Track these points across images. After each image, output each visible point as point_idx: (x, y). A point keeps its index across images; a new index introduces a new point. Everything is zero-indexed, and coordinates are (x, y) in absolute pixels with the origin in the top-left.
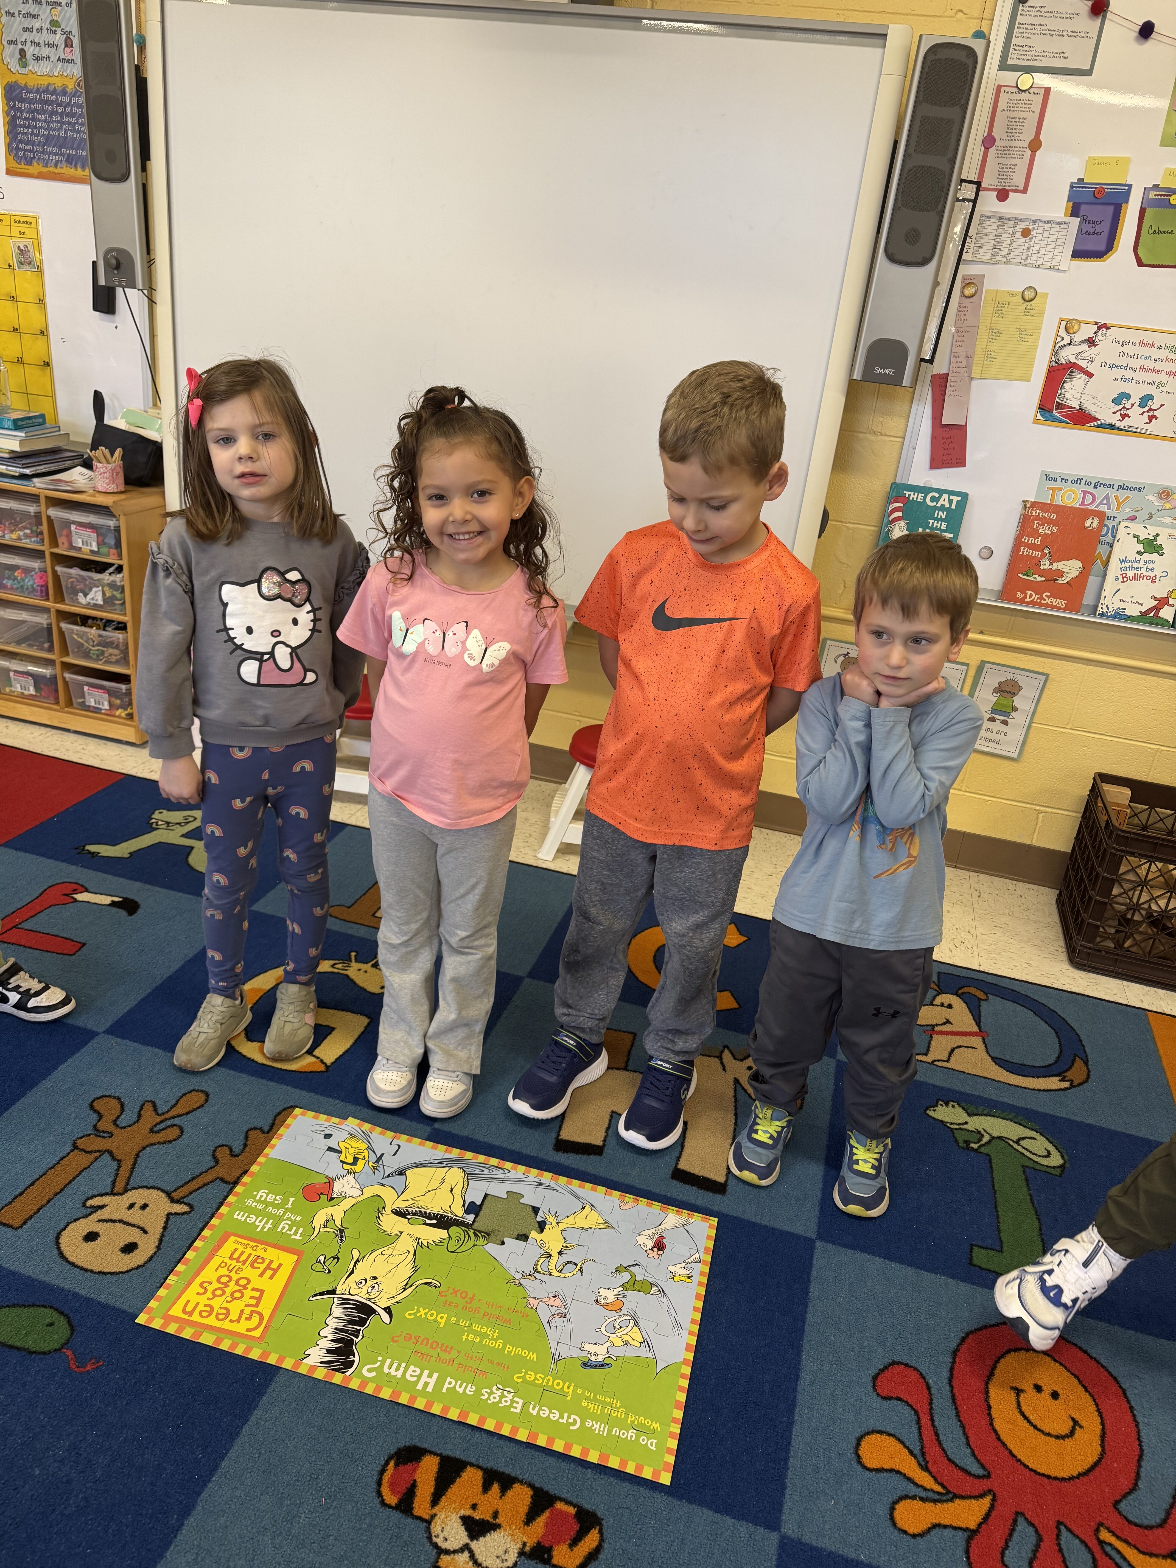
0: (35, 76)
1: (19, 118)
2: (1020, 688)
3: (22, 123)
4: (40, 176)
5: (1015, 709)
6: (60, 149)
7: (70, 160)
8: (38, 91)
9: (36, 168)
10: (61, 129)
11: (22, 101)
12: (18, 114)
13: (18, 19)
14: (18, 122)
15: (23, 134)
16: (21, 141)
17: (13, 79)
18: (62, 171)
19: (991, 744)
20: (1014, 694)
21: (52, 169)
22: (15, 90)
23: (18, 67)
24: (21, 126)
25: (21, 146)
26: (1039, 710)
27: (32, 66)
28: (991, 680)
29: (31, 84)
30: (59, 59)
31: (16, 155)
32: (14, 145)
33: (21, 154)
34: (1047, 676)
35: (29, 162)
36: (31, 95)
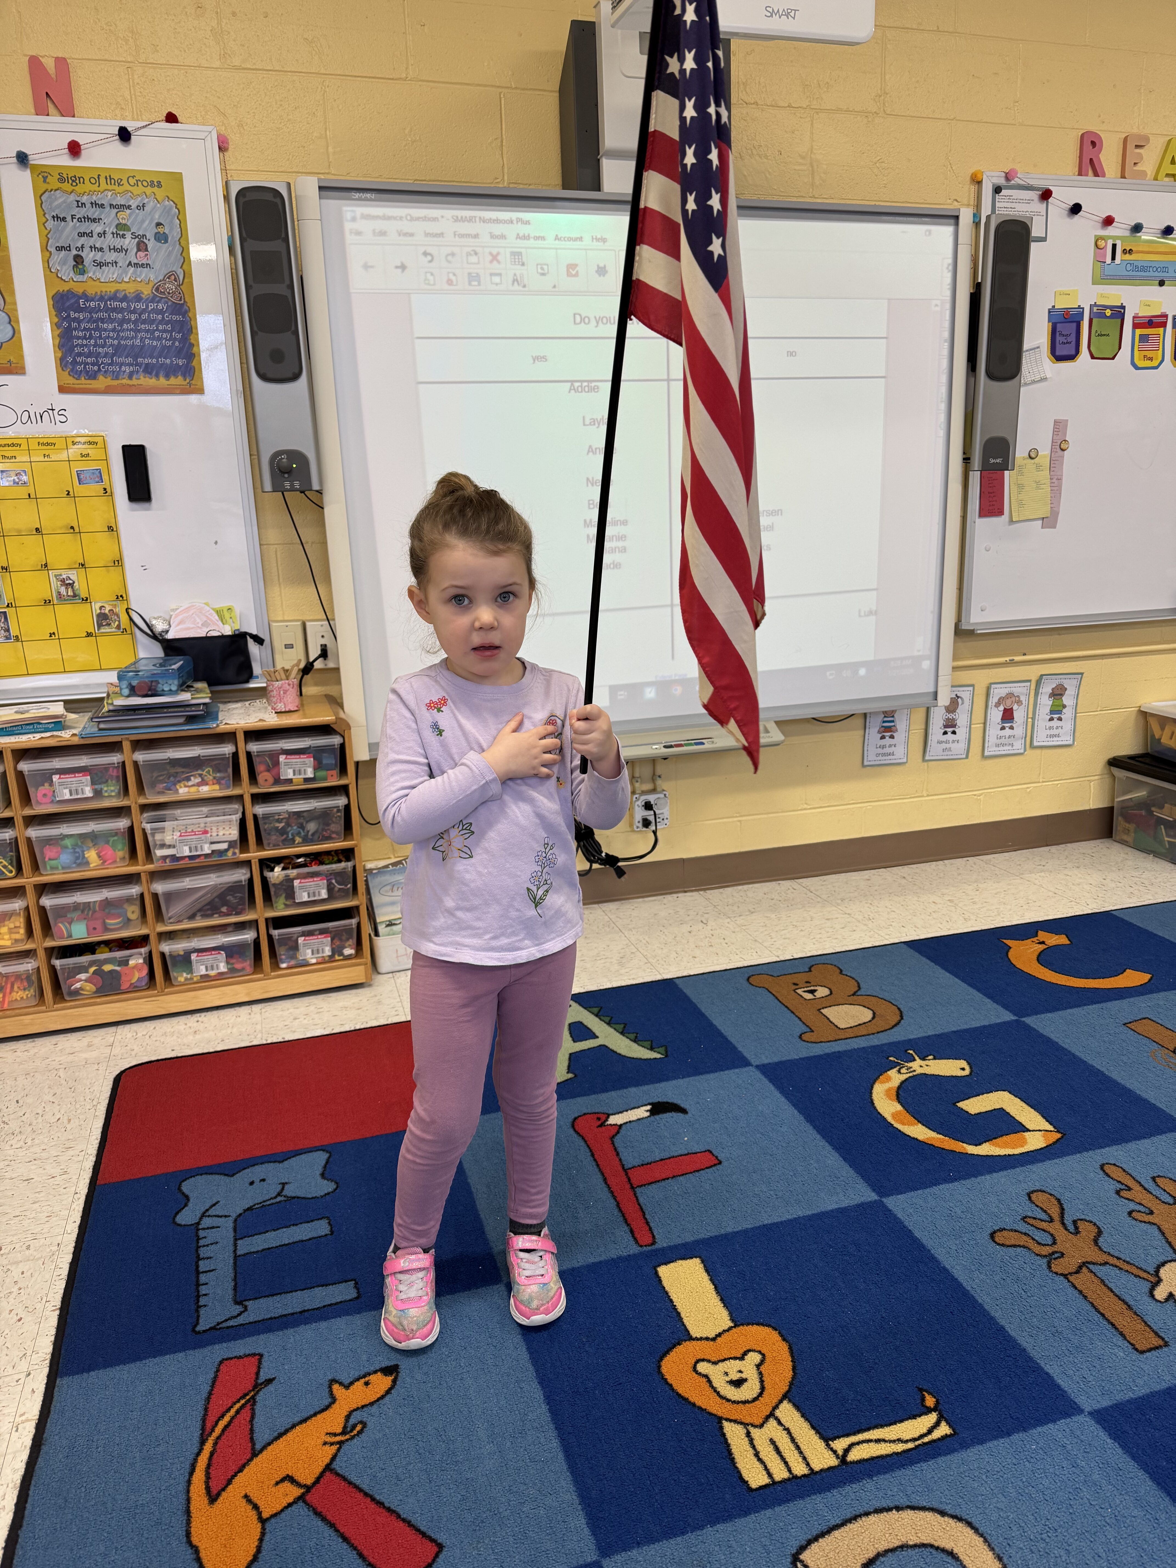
0: (97, 283)
1: (75, 329)
2: (1066, 689)
3: (80, 334)
4: (109, 391)
5: (1064, 706)
6: (135, 358)
7: (149, 370)
8: (101, 299)
9: (102, 382)
10: (136, 337)
11: (79, 310)
12: (74, 325)
13: (71, 224)
14: (75, 333)
15: (82, 346)
16: (79, 354)
17: (65, 287)
18: (140, 382)
19: (1055, 739)
20: (1062, 695)
21: (126, 381)
22: (68, 299)
23: (72, 274)
24: (78, 338)
25: (79, 359)
26: (1079, 702)
27: (93, 272)
28: (1047, 688)
29: (91, 292)
30: (130, 264)
31: (72, 370)
32: (70, 359)
33: (79, 368)
34: (1082, 674)
35: (93, 376)
36: (92, 304)
